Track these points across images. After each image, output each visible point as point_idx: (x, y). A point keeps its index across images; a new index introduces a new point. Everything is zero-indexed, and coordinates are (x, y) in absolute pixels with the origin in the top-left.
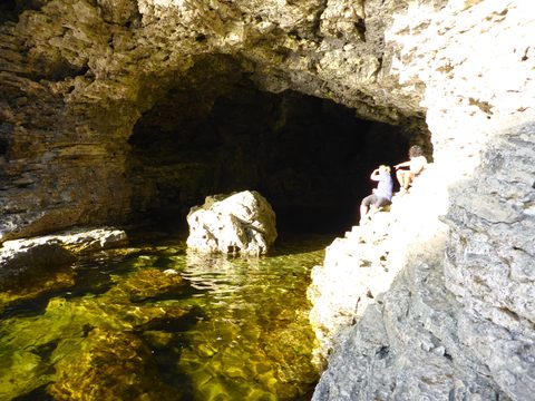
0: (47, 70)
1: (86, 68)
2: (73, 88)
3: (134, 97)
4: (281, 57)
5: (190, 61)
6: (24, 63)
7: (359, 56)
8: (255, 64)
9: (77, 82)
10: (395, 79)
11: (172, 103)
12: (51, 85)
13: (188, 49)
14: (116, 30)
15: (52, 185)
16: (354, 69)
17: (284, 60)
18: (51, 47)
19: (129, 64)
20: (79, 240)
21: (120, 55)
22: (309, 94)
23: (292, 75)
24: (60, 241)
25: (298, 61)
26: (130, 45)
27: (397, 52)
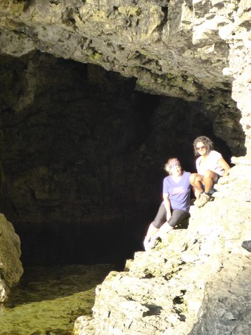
7: (135, 3)
10: (187, 35)
16: (128, 22)
17: (26, 9)
22: (66, 57)
23: (39, 30)
25: (47, 11)
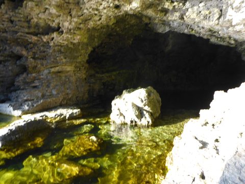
0: (41, 30)
1: (59, 28)
2: (53, 39)
3: (85, 41)
4: (164, 13)
5: (113, 19)
6: (29, 27)
7: (208, 9)
8: (150, 19)
9: (55, 35)
10: (230, 21)
11: (111, 41)
12: (43, 37)
13: (110, 14)
14: (71, 6)
15: (48, 86)
16: (205, 17)
17: (165, 15)
18: (40, 18)
19: (80, 24)
20: (56, 115)
21: (75, 20)
22: (182, 32)
23: (171, 23)
24: (46, 116)
25: (173, 15)
26: (80, 14)
27: (231, 5)
